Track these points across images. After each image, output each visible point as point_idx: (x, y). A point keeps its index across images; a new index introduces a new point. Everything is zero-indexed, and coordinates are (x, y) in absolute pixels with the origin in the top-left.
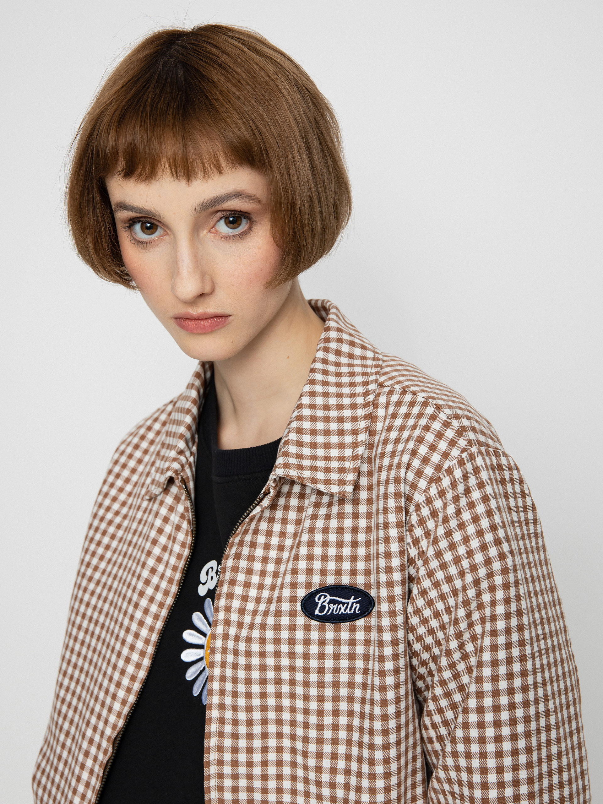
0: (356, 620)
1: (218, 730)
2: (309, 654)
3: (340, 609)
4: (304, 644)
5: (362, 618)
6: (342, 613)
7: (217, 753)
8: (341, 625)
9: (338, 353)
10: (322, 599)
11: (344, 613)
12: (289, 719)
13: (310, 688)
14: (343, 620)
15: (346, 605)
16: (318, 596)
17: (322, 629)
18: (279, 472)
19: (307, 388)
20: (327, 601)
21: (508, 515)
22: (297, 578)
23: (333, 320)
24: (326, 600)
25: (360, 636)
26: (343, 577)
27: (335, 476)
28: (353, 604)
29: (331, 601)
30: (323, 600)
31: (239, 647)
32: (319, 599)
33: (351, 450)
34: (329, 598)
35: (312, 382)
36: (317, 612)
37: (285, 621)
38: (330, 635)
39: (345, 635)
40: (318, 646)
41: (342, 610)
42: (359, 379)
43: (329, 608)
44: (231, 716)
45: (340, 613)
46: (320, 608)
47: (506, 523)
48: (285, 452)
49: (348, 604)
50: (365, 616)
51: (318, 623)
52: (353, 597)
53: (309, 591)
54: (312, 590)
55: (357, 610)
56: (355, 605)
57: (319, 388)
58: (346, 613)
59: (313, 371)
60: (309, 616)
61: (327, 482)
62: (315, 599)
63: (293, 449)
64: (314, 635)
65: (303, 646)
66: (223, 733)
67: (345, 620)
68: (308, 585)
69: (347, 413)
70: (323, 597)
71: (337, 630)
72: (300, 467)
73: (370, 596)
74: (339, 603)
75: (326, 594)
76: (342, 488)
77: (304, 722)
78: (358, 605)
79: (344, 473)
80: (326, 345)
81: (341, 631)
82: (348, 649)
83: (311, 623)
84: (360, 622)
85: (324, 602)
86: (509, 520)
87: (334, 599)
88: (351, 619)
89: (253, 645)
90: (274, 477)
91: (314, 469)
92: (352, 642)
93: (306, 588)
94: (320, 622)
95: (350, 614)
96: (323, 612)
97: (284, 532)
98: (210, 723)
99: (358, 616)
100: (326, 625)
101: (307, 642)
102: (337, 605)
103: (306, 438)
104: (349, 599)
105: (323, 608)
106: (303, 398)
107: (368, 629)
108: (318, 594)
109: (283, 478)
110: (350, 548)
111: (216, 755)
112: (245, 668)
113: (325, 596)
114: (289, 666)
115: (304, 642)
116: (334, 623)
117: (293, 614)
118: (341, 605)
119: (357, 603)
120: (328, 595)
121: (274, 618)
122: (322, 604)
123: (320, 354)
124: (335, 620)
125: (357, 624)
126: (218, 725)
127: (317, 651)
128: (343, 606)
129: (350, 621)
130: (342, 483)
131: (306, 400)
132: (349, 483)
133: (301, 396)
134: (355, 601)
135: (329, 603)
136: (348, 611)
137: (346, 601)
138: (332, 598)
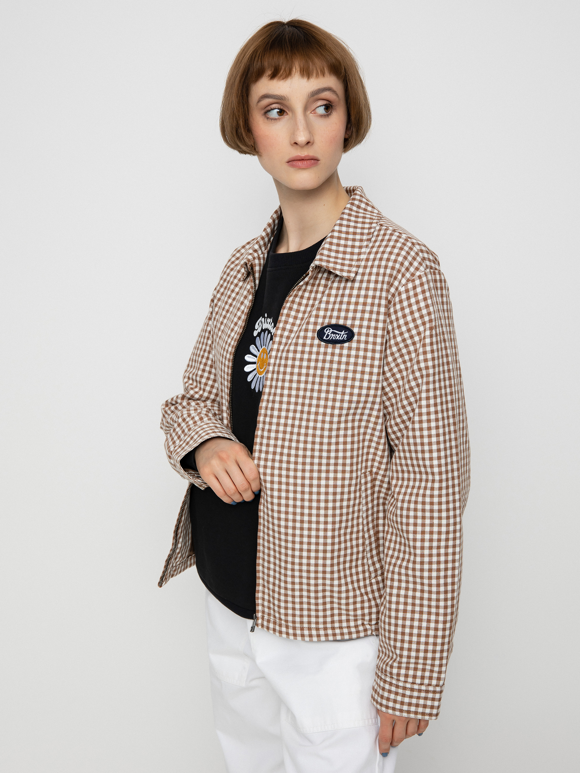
0: (344, 343)
2: (318, 360)
3: (337, 337)
8: (336, 346)
9: (359, 207)
16: (326, 329)
17: (326, 347)
18: (316, 262)
19: (338, 222)
20: (330, 332)
21: (441, 306)
22: (317, 320)
23: (359, 191)
25: (345, 352)
26: (340, 320)
27: (346, 268)
28: (343, 334)
29: (333, 333)
30: (329, 331)
32: (326, 331)
33: (357, 256)
34: (331, 330)
35: (342, 219)
36: (325, 338)
37: (308, 342)
38: (330, 350)
39: (337, 351)
40: (323, 356)
41: (338, 338)
42: (367, 221)
43: (331, 336)
45: (336, 339)
46: (326, 336)
47: (440, 310)
49: (341, 334)
50: (349, 342)
51: (325, 343)
52: (344, 331)
53: (322, 327)
54: (324, 326)
55: (345, 338)
56: (344, 335)
57: (345, 223)
59: (343, 213)
60: (321, 340)
61: (342, 270)
62: (324, 331)
63: (326, 252)
64: (322, 350)
65: (316, 355)
67: (338, 343)
68: (323, 323)
69: (358, 237)
70: (329, 330)
71: (334, 348)
72: (328, 262)
73: (353, 331)
74: (336, 333)
75: (330, 328)
76: (349, 275)
78: (346, 335)
79: (351, 267)
80: (353, 201)
82: (338, 359)
83: (321, 344)
84: (346, 345)
85: (329, 332)
86: (442, 309)
88: (341, 342)
90: (314, 265)
91: (336, 263)
92: (341, 355)
93: (321, 325)
94: (326, 343)
95: (341, 340)
96: (328, 338)
98: (264, 395)
99: (346, 342)
100: (328, 345)
101: (318, 353)
102: (335, 335)
103: (334, 248)
104: (342, 332)
105: (328, 336)
106: (335, 227)
107: (350, 348)
109: (319, 266)
110: (346, 305)
113: (330, 330)
114: (307, 366)
115: (316, 353)
116: (333, 344)
117: (313, 338)
118: (337, 335)
119: (345, 334)
121: (303, 340)
122: (327, 334)
123: (349, 206)
125: (344, 346)
127: (322, 359)
129: (341, 344)
130: (349, 272)
131: (337, 228)
132: (353, 272)
133: (335, 226)
135: (331, 334)
136: (340, 338)
137: (340, 333)
138: (333, 331)
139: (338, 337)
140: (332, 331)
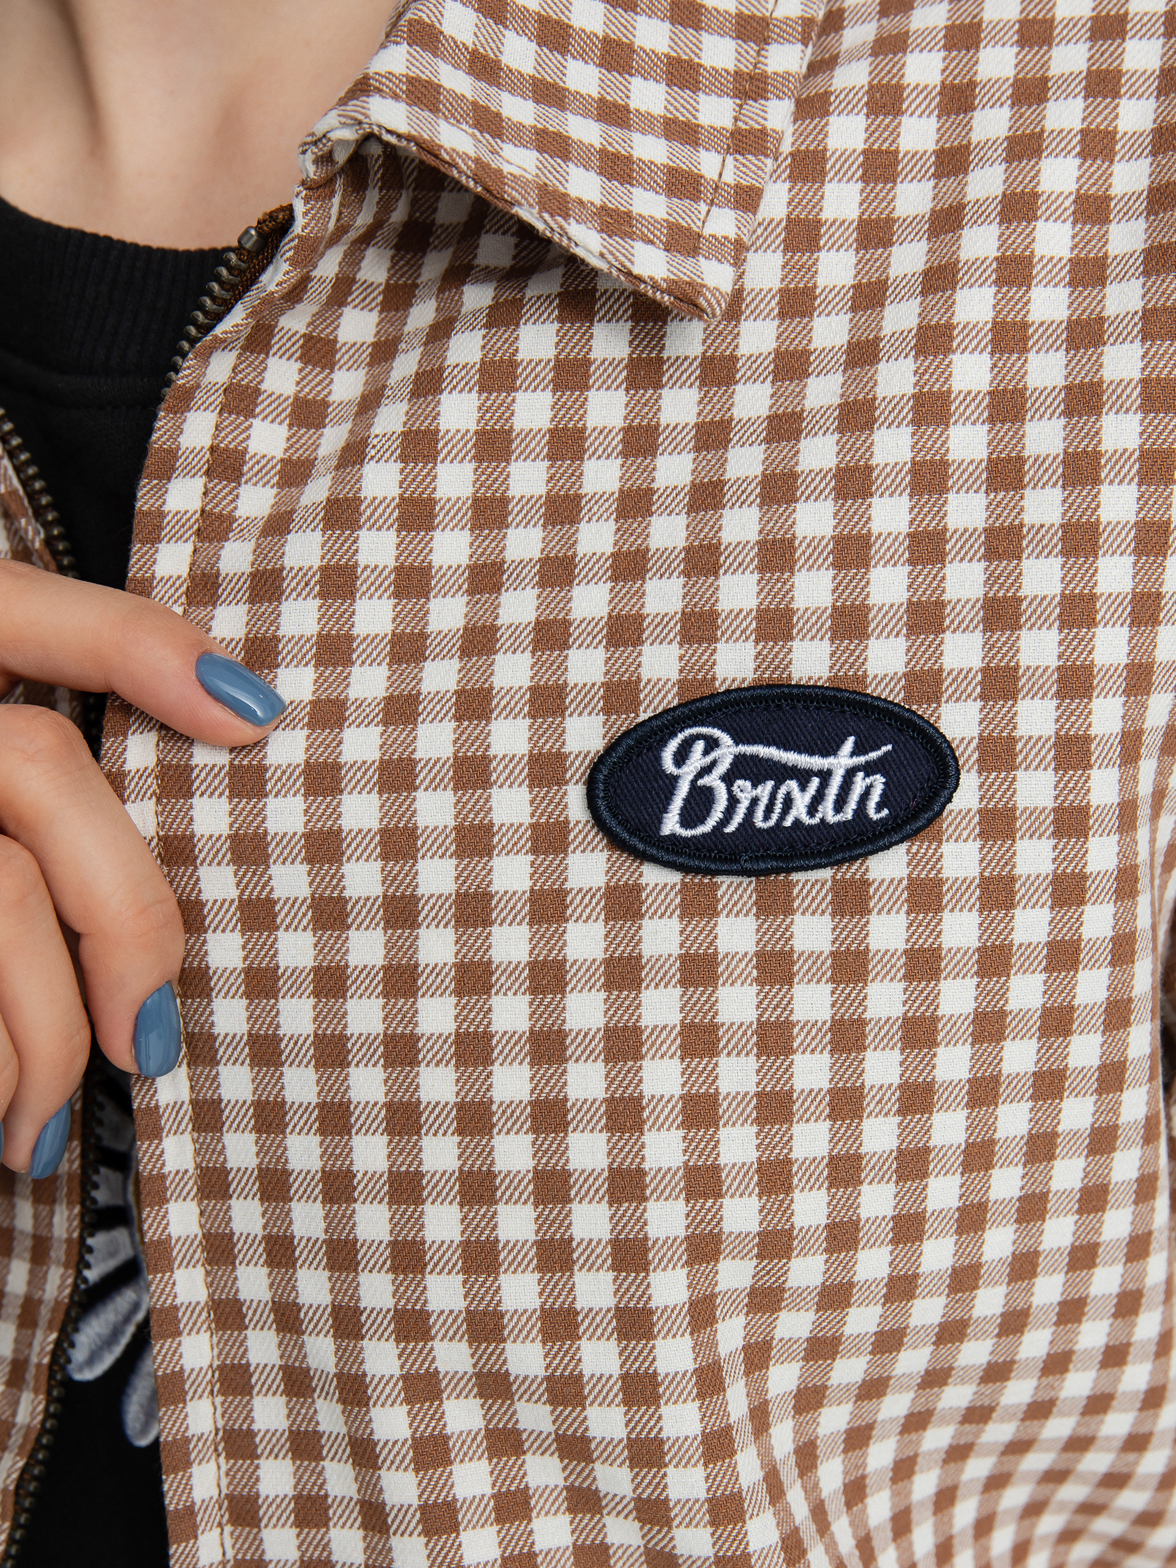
0: (865, 855)
1: (220, 1424)
2: (637, 1030)
3: (788, 802)
4: (608, 986)
5: (901, 841)
6: (797, 822)
7: (228, 1529)
8: (791, 885)
10: (697, 759)
11: (807, 820)
12: (542, 1373)
13: (651, 1205)
14: (805, 856)
15: (815, 782)
16: (673, 745)
17: (698, 908)
20: (722, 768)
22: (562, 667)
24: (714, 764)
25: (888, 931)
26: (796, 644)
28: (850, 774)
29: (743, 768)
30: (702, 761)
31: (281, 1019)
32: (681, 758)
34: (728, 750)
36: (671, 824)
37: (511, 874)
38: (737, 933)
39: (812, 933)
40: (679, 991)
41: (799, 810)
43: (733, 801)
44: (277, 1353)
45: (788, 822)
46: (687, 800)
48: (420, 22)
49: (825, 776)
50: (911, 836)
51: (674, 878)
52: (849, 744)
53: (624, 723)
54: (643, 717)
55: (871, 805)
56: (860, 783)
58: (815, 821)
60: (634, 841)
62: (658, 759)
64: (661, 937)
65: (603, 995)
66: (251, 1434)
67: (813, 856)
70: (700, 746)
71: (774, 906)
73: (937, 730)
74: (781, 773)
75: (716, 733)
77: (624, 1377)
78: (879, 781)
81: (792, 912)
82: (828, 1000)
83: (643, 881)
84: (889, 866)
85: (706, 770)
87: (755, 758)
88: (842, 849)
89: (352, 1005)
92: (850, 967)
93: (607, 711)
94: (687, 871)
95: (839, 824)
96: (702, 821)
97: (427, 431)
99: (882, 835)
100: (717, 886)
101: (623, 974)
102: (770, 784)
104: (830, 750)
105: (699, 802)
107: (925, 895)
108: (673, 735)
110: (830, 503)
111: (228, 1542)
112: (321, 1119)
113: (712, 744)
114: (534, 1104)
115: (608, 974)
116: (757, 874)
117: (549, 839)
118: (793, 785)
119: (869, 769)
120: (725, 739)
121: (454, 861)
122: (693, 782)
124: (763, 858)
125: (871, 876)
126: (219, 1399)
127: (674, 1017)
128: (803, 788)
129: (839, 863)
134: (861, 759)
135: (728, 779)
136: (827, 811)
137: (816, 762)
138: (743, 749)
139: (801, 802)
140: (739, 760)
